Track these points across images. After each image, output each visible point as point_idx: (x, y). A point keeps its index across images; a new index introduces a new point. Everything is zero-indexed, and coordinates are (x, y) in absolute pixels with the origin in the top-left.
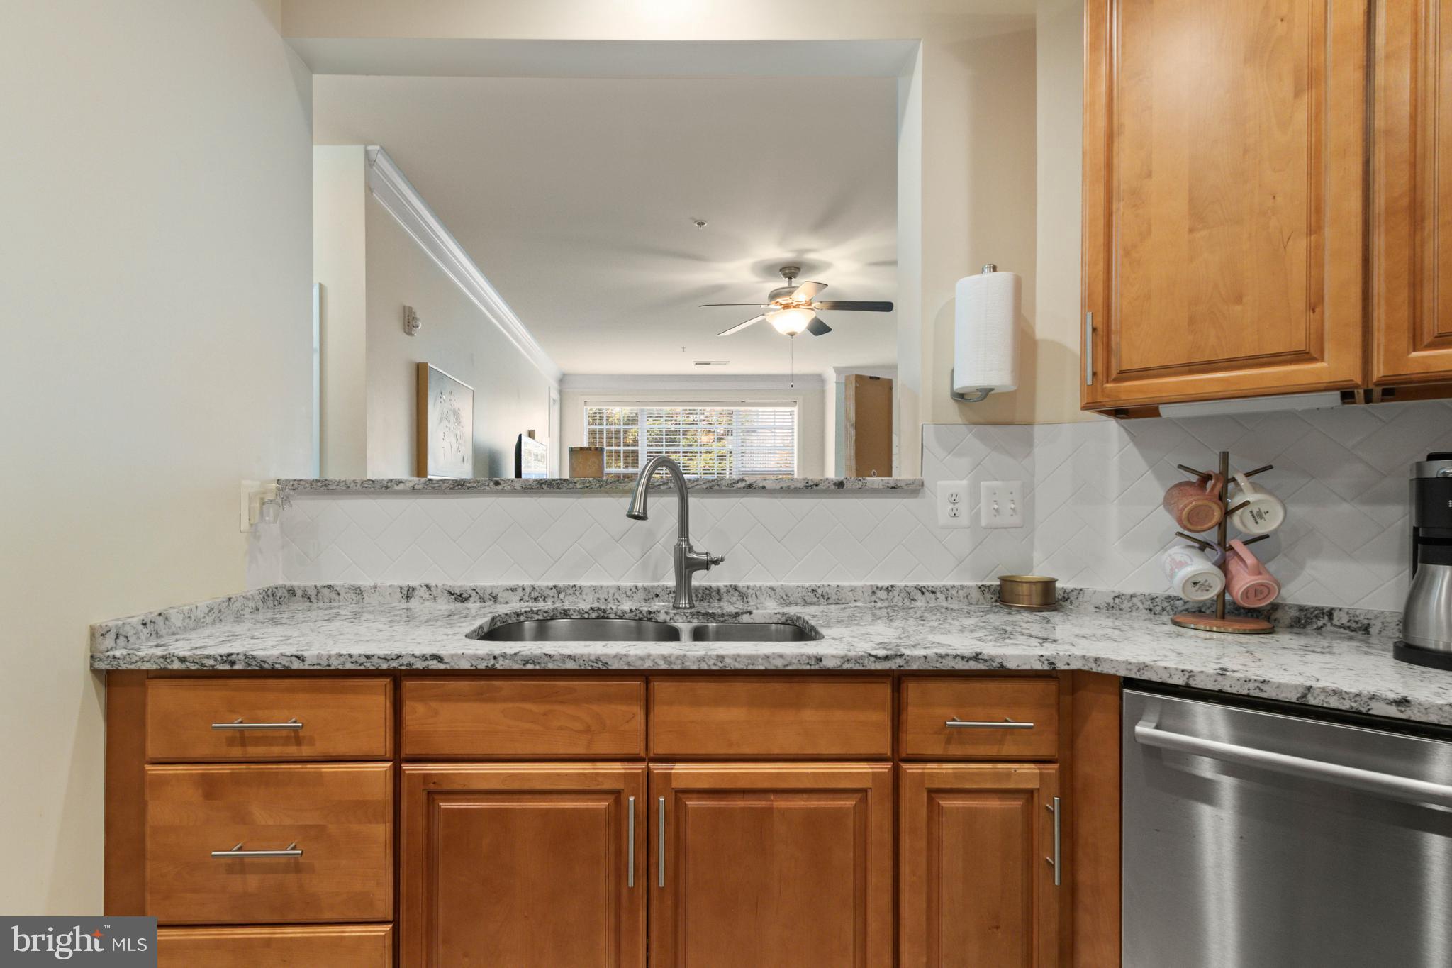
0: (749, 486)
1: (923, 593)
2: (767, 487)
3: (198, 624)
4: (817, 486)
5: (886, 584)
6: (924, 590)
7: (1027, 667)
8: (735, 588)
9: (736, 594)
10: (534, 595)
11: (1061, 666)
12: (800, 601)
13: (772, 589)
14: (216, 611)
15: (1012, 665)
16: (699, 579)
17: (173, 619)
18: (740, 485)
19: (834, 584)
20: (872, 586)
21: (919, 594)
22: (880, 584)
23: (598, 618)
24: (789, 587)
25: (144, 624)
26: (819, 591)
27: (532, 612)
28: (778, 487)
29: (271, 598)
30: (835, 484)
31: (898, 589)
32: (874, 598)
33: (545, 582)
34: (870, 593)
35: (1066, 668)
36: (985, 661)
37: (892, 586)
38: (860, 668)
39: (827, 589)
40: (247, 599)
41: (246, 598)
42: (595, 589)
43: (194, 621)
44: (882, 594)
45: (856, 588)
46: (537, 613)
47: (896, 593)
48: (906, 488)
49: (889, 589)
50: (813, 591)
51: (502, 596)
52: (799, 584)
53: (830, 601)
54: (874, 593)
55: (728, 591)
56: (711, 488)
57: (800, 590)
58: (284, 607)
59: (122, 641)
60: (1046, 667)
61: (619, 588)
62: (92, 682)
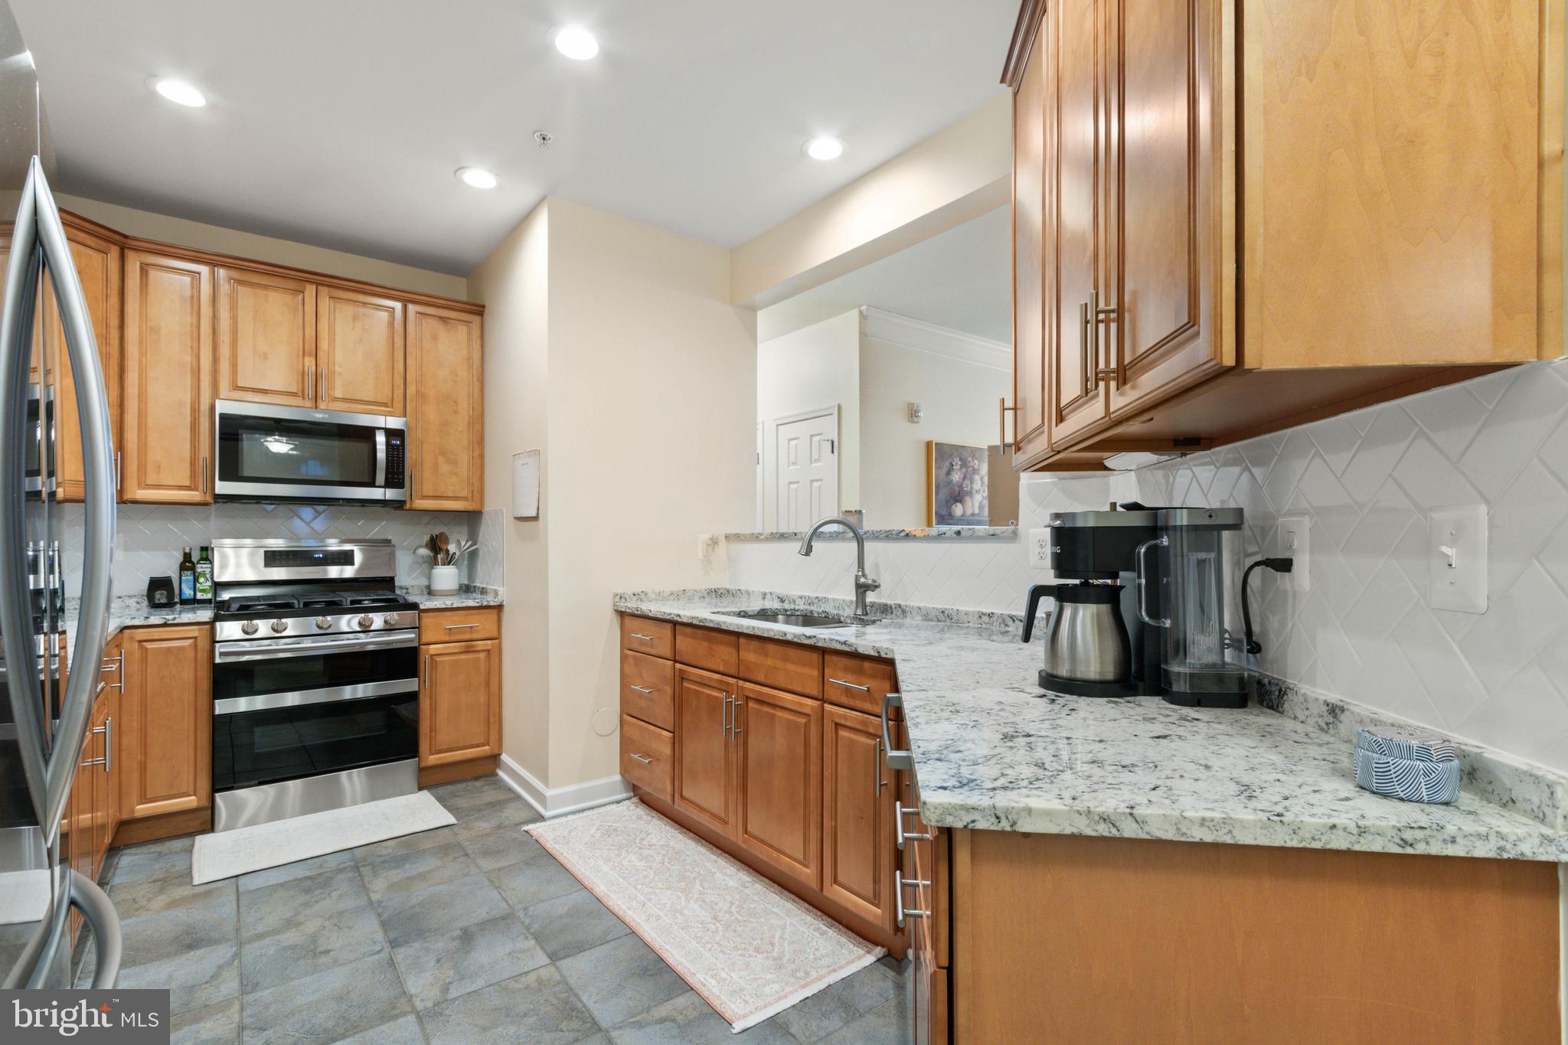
0: (907, 535)
1: (1014, 621)
2: (917, 535)
3: (664, 599)
4: (944, 534)
5: (988, 611)
6: (1015, 619)
7: (867, 653)
8: (900, 606)
9: (900, 610)
10: (810, 601)
11: (883, 655)
12: (935, 618)
13: (919, 608)
14: (675, 594)
15: (860, 650)
16: (871, 597)
17: (650, 595)
18: (903, 534)
19: (955, 608)
20: (979, 612)
21: (1011, 621)
22: (984, 611)
23: (825, 617)
24: (929, 608)
25: (634, 595)
26: (946, 612)
27: (795, 610)
28: (923, 535)
29: (714, 593)
30: (955, 533)
31: (996, 617)
32: (980, 621)
33: (813, 595)
34: (977, 617)
35: (885, 656)
36: (849, 645)
37: (992, 613)
38: (799, 641)
39: (951, 612)
40: (697, 592)
41: (695, 591)
42: (834, 600)
43: (661, 597)
44: (986, 619)
45: (969, 612)
46: (797, 611)
47: (995, 619)
48: (1001, 535)
49: (990, 615)
50: (943, 612)
51: (798, 601)
52: (935, 606)
53: (953, 621)
54: (980, 617)
55: (896, 608)
56: (888, 536)
57: (935, 610)
58: (723, 598)
59: (623, 600)
60: (876, 655)
61: (844, 601)
62: (614, 616)
